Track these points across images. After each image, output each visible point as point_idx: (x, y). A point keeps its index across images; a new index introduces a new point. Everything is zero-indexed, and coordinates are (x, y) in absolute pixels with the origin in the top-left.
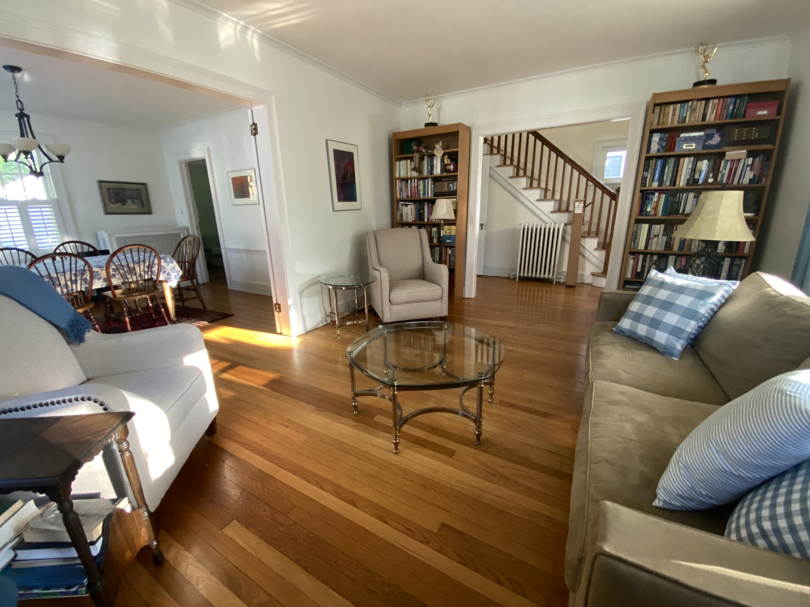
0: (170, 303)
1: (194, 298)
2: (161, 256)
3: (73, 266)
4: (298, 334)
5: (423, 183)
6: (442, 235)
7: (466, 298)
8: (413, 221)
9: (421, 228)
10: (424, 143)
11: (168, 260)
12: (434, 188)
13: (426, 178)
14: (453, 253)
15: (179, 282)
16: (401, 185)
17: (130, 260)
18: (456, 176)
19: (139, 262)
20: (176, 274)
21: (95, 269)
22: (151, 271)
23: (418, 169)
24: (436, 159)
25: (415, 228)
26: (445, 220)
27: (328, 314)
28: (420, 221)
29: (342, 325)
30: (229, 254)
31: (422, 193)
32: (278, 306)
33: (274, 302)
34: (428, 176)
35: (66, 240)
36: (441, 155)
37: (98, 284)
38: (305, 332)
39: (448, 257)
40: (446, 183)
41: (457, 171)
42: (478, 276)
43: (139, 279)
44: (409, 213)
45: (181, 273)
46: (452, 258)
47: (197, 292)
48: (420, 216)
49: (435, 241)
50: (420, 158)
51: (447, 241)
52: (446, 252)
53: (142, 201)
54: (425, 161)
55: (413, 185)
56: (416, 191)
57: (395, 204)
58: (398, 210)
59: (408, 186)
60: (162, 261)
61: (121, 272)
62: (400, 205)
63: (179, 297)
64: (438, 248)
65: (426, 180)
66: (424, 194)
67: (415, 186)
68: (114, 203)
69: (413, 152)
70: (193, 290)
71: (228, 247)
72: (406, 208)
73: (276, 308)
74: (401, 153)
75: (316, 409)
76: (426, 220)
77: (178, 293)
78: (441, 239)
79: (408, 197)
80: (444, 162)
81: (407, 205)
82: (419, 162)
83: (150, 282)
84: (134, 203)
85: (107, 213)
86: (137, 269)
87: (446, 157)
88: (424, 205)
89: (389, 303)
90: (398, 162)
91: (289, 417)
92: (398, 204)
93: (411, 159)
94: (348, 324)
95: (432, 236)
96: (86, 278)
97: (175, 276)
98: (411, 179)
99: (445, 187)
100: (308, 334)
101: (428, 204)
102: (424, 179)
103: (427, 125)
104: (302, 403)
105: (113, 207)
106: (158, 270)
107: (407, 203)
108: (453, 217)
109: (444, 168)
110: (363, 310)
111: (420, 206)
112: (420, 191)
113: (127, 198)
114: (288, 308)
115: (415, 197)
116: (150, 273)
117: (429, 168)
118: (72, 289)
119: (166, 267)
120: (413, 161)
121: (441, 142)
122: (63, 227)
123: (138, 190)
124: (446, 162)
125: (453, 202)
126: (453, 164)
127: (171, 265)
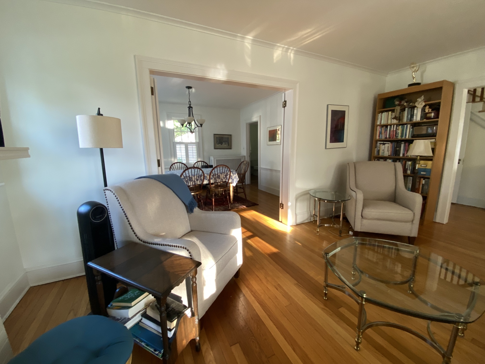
0: (231, 194)
1: (242, 192)
2: (231, 170)
3: (198, 172)
4: (291, 225)
5: (402, 127)
6: (417, 168)
7: (437, 223)
8: (389, 156)
9: (396, 162)
10: (406, 98)
11: (234, 173)
12: (413, 131)
13: (406, 124)
14: (427, 184)
15: (237, 184)
16: (381, 130)
17: (219, 171)
18: (438, 121)
19: (222, 173)
20: (236, 180)
21: (205, 175)
22: (226, 178)
23: (399, 118)
24: (417, 109)
25: (390, 161)
26: (421, 156)
27: (312, 215)
28: (396, 156)
29: (321, 226)
30: (262, 171)
31: (400, 135)
32: (282, 205)
33: (280, 202)
34: (407, 123)
35: (199, 160)
36: (422, 106)
37: (206, 182)
38: (295, 224)
39: (421, 186)
40: (425, 128)
41: (438, 118)
42: (452, 204)
43: (221, 181)
44: (386, 149)
45: (238, 180)
46: (426, 187)
47: (244, 189)
48: (396, 152)
49: (409, 172)
50: (401, 110)
51: (422, 173)
52: (420, 182)
53: (228, 143)
54: (406, 113)
55: (392, 130)
56: (395, 134)
57: (373, 143)
58: (376, 148)
59: (387, 130)
60: (231, 173)
61: (215, 177)
62: (378, 144)
63: (236, 191)
64: (411, 178)
65: (405, 126)
66: (402, 136)
67: (393, 130)
68: (218, 144)
69: (395, 106)
70: (242, 188)
71: (262, 167)
72: (383, 146)
73: (281, 206)
74: (384, 108)
75: (297, 284)
76: (401, 155)
77: (236, 188)
78: (416, 171)
79: (386, 138)
80: (425, 111)
81: (384, 144)
82: (400, 113)
83: (225, 183)
84: (225, 144)
85: (215, 148)
86: (221, 176)
87: (428, 107)
88: (401, 144)
89: (361, 217)
90: (381, 113)
91: (279, 283)
92: (376, 143)
93: (393, 111)
94: (326, 226)
95: (407, 168)
96: (202, 179)
97: (235, 181)
98: (391, 125)
99: (424, 130)
100: (297, 226)
101: (405, 143)
102: (403, 125)
103: (410, 85)
104: (288, 275)
105: (218, 146)
106: (229, 177)
107: (384, 143)
108: (431, 154)
109: (424, 115)
110: (338, 217)
111: (397, 145)
112: (398, 134)
113: (223, 142)
114: (287, 207)
115: (393, 138)
116: (225, 178)
117: (409, 116)
118: (196, 183)
119: (232, 176)
120: (394, 112)
121: (423, 96)
122: (199, 155)
123: (228, 138)
124: (427, 111)
125: (431, 142)
126: (434, 113)
127: (235, 175)
